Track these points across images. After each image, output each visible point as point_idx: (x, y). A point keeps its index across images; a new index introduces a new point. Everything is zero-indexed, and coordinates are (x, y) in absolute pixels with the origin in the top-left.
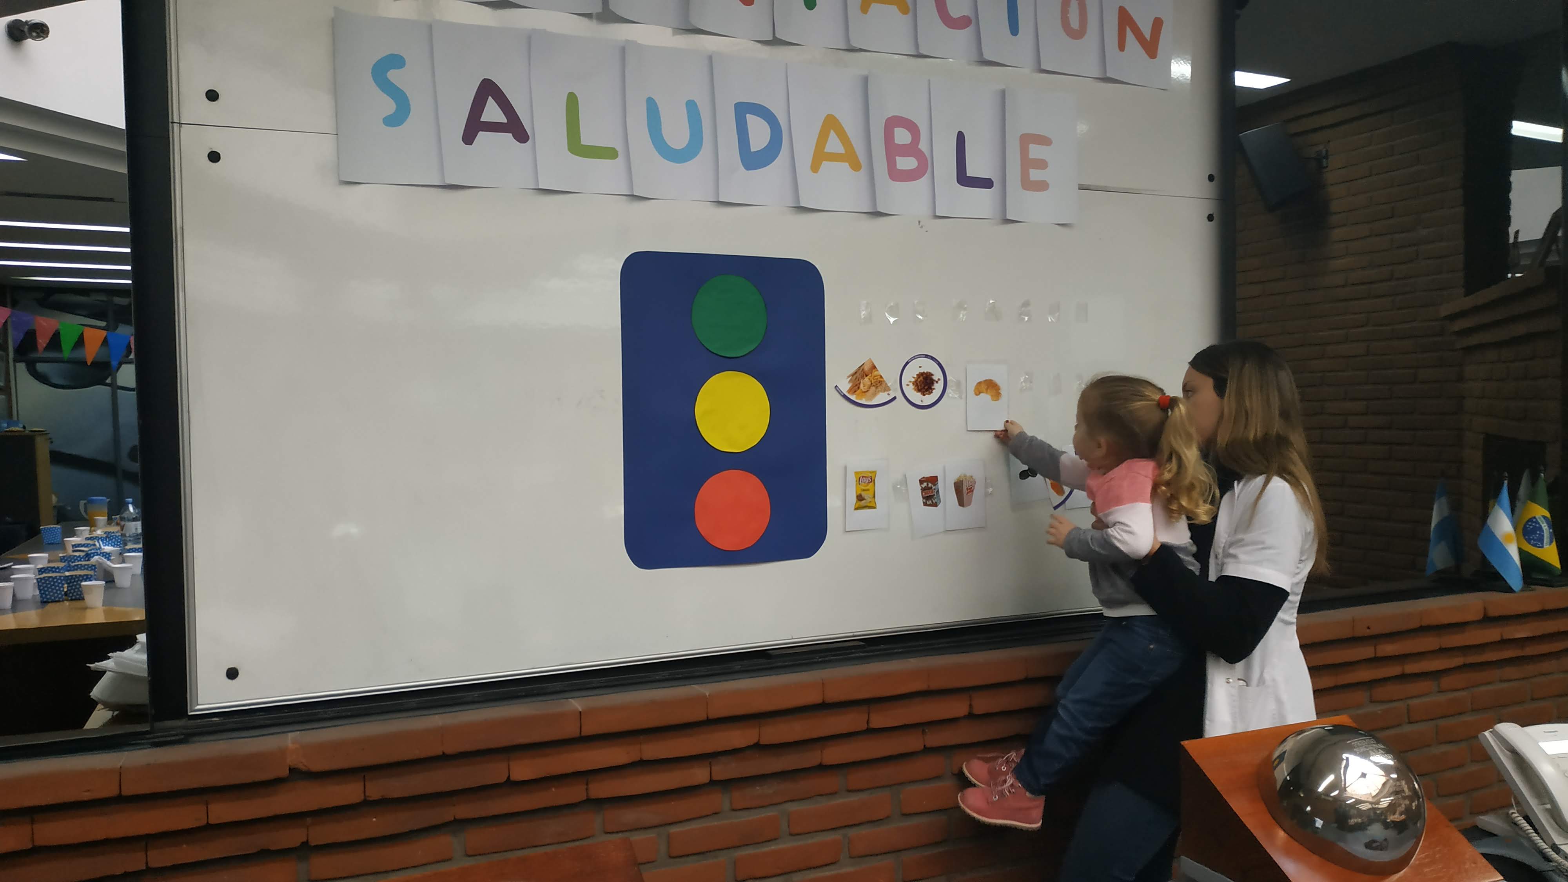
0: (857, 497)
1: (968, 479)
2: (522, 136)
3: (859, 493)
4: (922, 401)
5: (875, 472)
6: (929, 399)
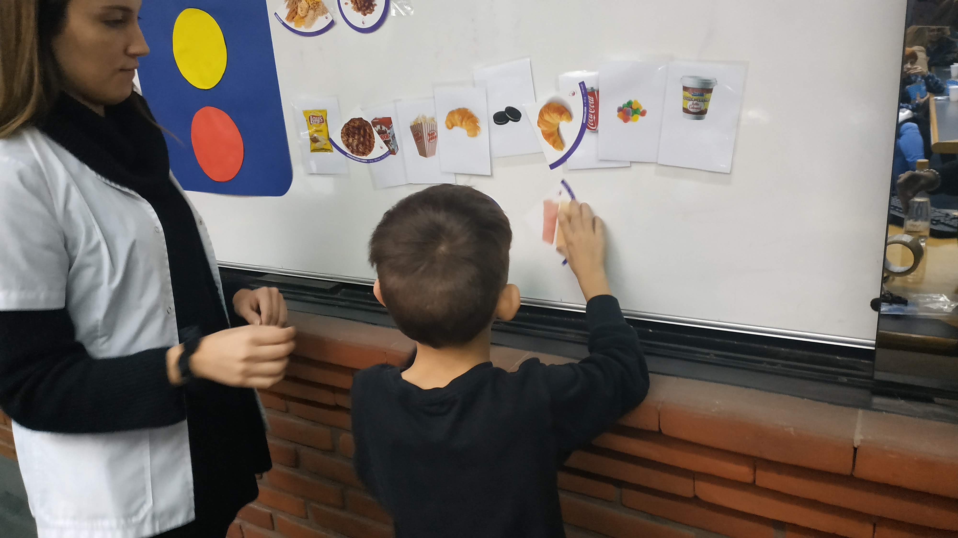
0: (311, 138)
1: (427, 122)
3: (312, 134)
4: (363, 23)
5: (325, 111)
6: (371, 19)
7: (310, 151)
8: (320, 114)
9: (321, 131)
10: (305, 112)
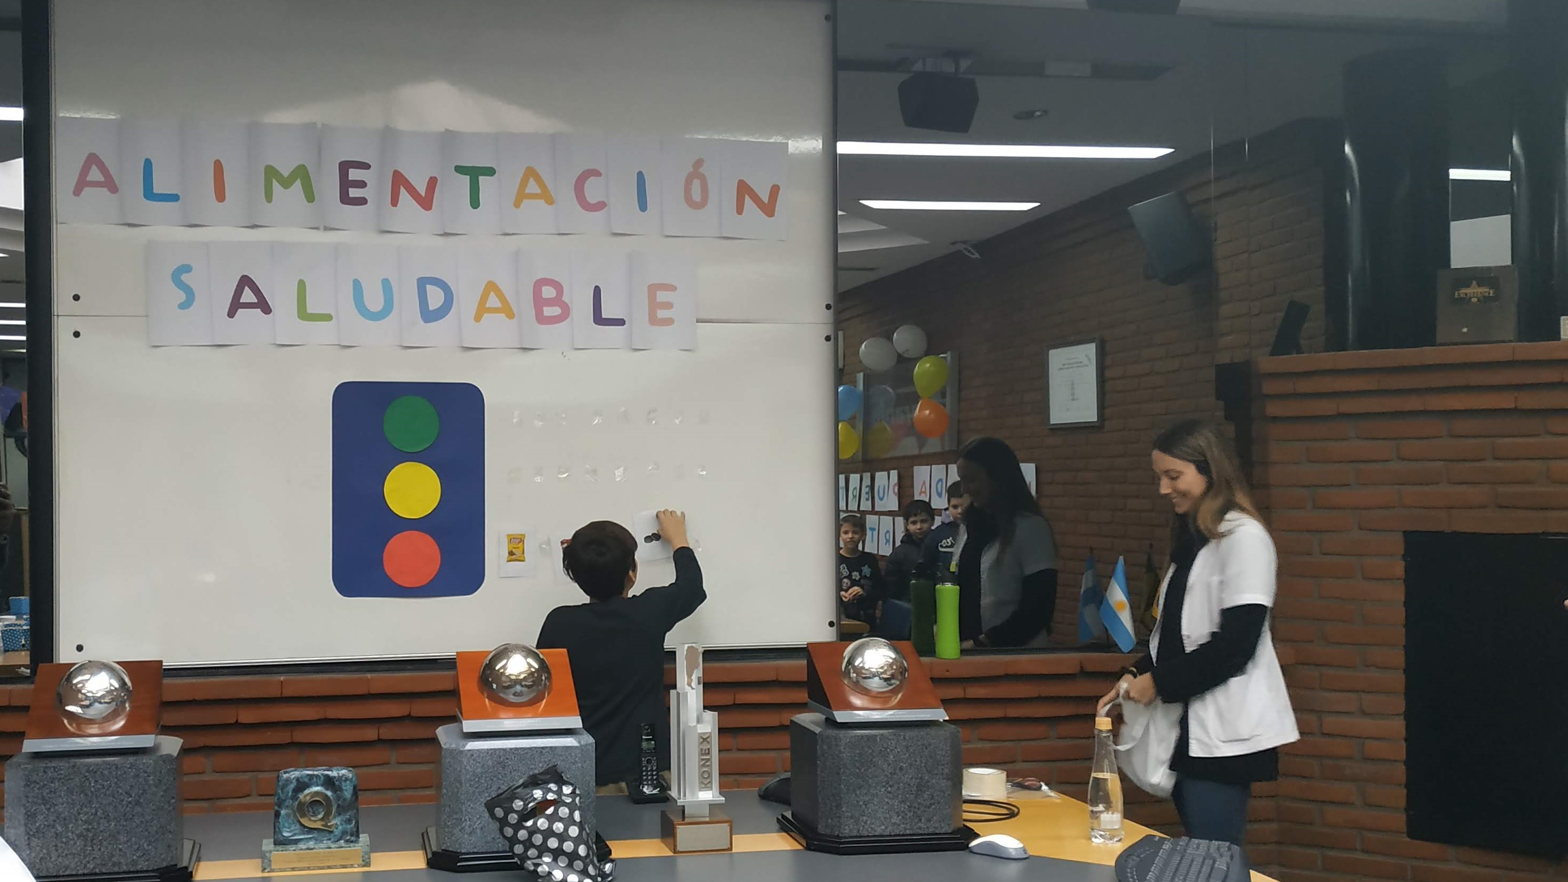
0: (509, 552)
2: (267, 310)
3: (511, 549)
5: (524, 535)
7: (506, 560)
8: (520, 537)
9: (518, 548)
10: (508, 535)
